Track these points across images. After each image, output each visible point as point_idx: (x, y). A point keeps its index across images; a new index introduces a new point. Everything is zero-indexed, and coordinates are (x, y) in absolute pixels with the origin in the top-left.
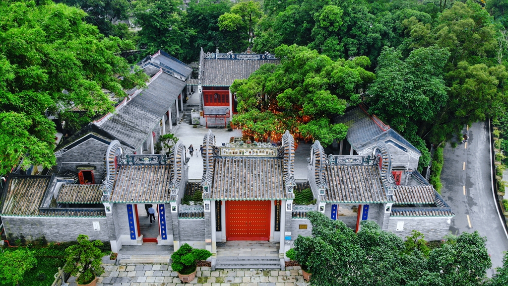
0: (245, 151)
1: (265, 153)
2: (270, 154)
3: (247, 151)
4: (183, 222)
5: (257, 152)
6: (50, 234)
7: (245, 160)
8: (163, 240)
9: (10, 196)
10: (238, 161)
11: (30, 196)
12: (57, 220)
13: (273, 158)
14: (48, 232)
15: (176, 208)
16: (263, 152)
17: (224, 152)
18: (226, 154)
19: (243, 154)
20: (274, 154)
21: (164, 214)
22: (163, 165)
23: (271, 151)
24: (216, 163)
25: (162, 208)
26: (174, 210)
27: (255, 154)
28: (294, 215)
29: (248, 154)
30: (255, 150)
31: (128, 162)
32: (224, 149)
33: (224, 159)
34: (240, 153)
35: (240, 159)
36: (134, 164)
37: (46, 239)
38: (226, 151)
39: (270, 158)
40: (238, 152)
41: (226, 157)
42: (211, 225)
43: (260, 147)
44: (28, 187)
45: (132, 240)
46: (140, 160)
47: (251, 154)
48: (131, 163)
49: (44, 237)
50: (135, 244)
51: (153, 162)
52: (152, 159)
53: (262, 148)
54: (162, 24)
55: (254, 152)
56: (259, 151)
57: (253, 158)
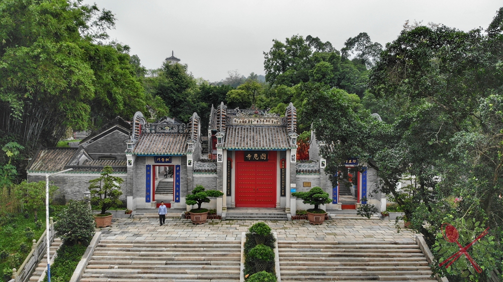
0: (253, 120)
1: (271, 122)
2: (275, 122)
3: (255, 120)
4: (197, 178)
5: (263, 121)
6: (70, 193)
7: (253, 128)
8: (176, 203)
9: (39, 160)
10: (247, 129)
11: (58, 160)
12: (80, 177)
13: (278, 126)
14: (69, 190)
15: (192, 162)
16: (269, 122)
17: (235, 121)
18: (236, 123)
19: (251, 123)
20: (279, 124)
21: (179, 175)
22: (182, 133)
23: (276, 121)
24: (228, 129)
25: (178, 168)
26: (189, 164)
27: (262, 123)
28: (298, 172)
29: (256, 123)
30: (262, 120)
31: (151, 130)
32: (235, 119)
33: (234, 127)
34: (249, 122)
35: (249, 127)
36: (155, 133)
37: (66, 198)
38: (237, 120)
39: (275, 126)
40: (247, 122)
41: (236, 126)
42: (222, 176)
43: (266, 116)
44: (57, 155)
45: (147, 203)
46: (162, 129)
47: (259, 123)
48: (153, 131)
49: (64, 196)
50: (149, 207)
51: (173, 131)
52: (172, 129)
53: (268, 118)
54: (178, 97)
55: (261, 121)
56: (265, 121)
57: (260, 126)
